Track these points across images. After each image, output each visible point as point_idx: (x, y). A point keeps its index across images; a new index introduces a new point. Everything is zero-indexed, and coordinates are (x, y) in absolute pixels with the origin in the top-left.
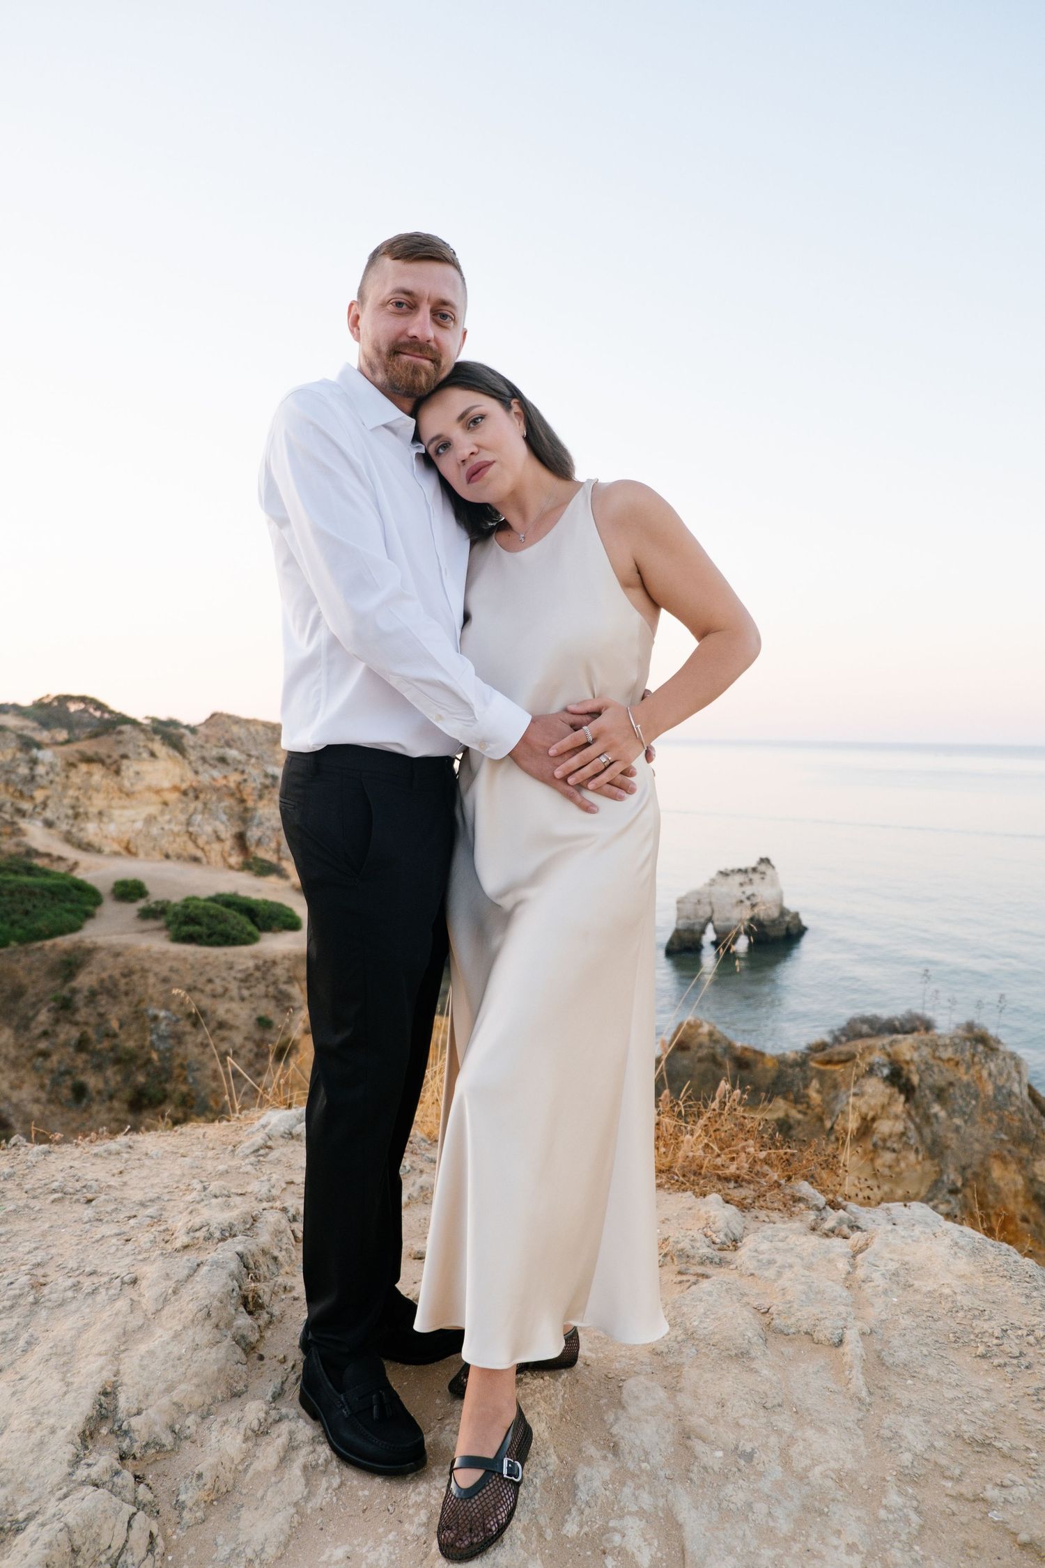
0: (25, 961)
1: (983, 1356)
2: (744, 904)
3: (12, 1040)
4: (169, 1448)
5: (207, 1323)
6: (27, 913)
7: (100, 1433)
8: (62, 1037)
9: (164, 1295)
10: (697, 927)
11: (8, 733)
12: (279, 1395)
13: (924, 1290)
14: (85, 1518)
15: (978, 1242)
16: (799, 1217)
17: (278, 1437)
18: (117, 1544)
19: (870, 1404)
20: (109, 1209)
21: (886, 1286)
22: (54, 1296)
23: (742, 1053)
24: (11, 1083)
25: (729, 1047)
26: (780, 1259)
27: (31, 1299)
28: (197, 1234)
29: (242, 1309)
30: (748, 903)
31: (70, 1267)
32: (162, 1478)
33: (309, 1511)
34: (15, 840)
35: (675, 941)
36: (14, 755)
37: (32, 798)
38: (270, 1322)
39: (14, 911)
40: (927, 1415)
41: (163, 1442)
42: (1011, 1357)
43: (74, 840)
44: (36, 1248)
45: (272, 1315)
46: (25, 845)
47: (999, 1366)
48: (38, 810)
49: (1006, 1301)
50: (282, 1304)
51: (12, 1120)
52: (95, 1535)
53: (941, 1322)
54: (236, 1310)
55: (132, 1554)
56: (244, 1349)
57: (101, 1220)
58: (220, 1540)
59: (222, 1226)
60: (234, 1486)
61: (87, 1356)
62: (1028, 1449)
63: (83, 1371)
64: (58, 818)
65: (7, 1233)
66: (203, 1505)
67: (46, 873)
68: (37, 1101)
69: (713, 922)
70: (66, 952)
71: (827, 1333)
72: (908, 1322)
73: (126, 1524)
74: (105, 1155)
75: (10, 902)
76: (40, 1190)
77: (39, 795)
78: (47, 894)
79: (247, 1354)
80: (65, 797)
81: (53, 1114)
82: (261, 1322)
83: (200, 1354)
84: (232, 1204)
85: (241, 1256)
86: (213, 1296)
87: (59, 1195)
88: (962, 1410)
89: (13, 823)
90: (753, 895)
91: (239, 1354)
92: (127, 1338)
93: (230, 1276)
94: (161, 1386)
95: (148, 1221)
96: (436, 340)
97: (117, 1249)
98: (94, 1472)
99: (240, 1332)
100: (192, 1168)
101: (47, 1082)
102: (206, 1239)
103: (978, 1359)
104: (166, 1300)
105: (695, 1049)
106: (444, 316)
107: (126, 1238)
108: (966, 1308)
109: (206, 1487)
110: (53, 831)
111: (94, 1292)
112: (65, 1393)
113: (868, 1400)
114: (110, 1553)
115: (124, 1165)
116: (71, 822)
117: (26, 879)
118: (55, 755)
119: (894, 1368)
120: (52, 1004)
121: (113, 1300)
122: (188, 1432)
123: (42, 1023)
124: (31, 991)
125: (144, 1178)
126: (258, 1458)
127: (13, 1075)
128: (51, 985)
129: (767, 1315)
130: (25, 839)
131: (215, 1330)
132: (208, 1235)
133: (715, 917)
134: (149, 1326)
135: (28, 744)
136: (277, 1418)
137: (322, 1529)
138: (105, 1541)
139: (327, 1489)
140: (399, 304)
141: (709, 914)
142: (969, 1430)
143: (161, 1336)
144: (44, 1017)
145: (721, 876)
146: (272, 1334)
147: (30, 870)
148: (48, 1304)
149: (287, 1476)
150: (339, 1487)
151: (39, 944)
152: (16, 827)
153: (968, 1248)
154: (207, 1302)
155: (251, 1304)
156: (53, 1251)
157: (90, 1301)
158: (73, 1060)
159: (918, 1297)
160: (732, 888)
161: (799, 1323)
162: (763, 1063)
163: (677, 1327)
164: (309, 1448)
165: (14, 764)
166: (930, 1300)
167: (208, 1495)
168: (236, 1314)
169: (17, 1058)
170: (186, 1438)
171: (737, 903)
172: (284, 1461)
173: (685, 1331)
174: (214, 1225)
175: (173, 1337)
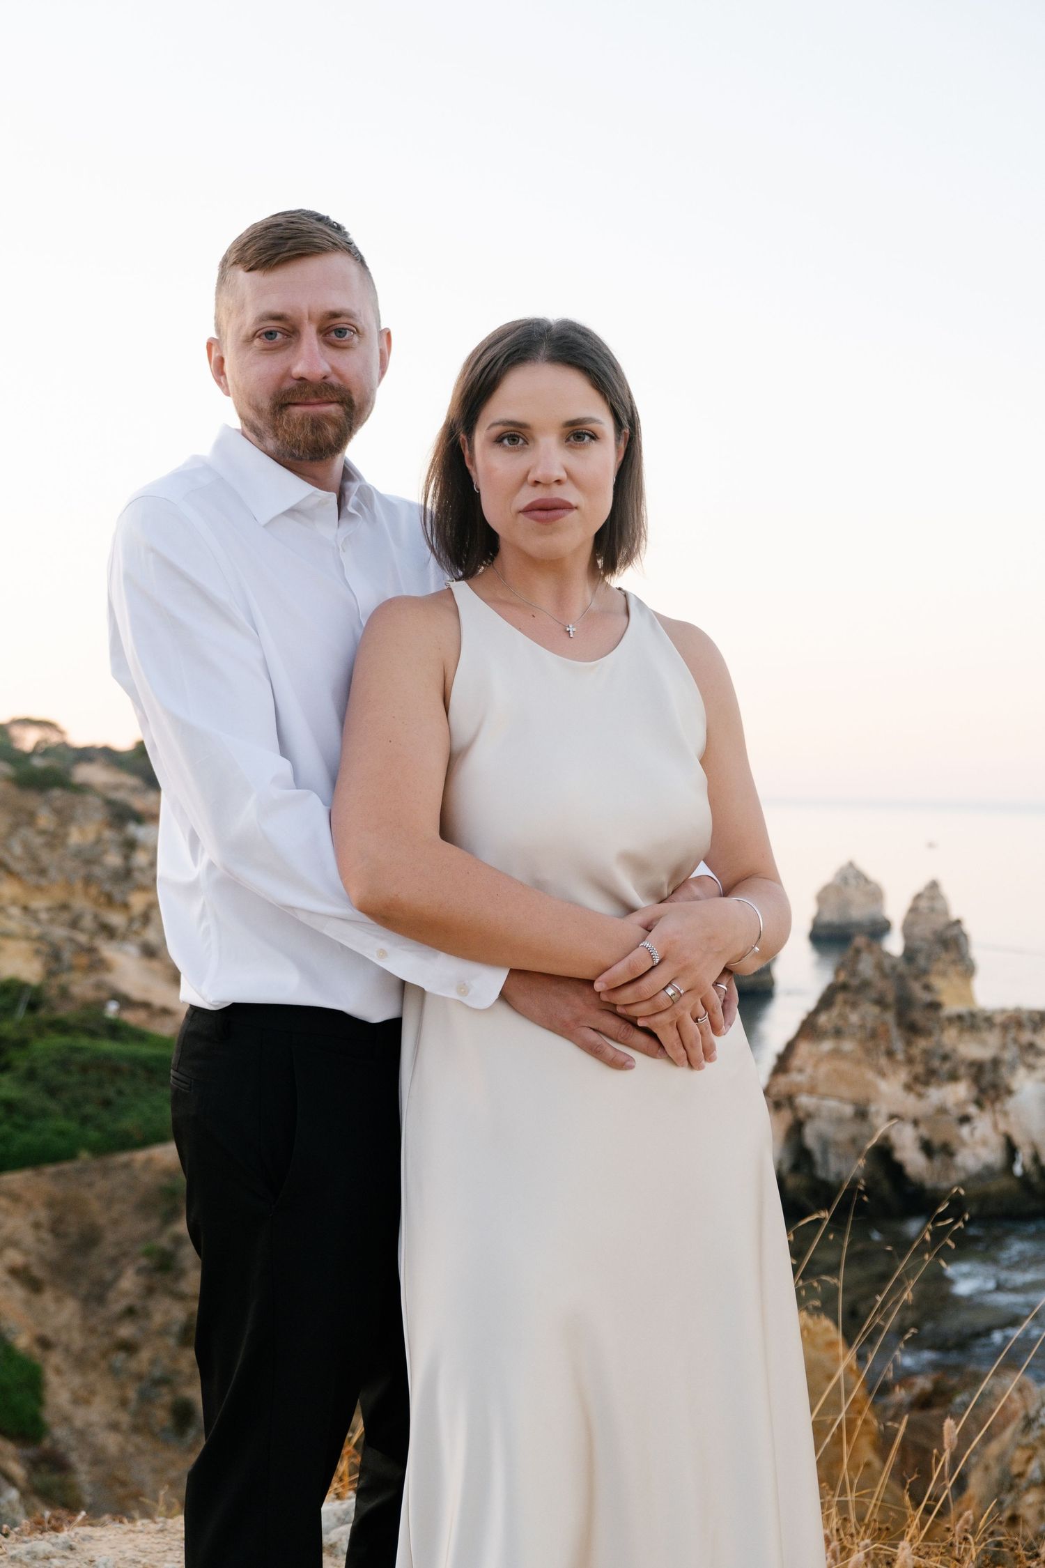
0: (102, 1185)
3: (77, 1321)
6: (107, 1103)
8: (158, 1319)
11: (90, 797)
24: (73, 1393)
34: (93, 979)
36: (100, 832)
37: (126, 906)
39: (87, 1099)
46: (110, 988)
48: (136, 926)
51: (73, 1458)
67: (140, 1036)
68: (114, 1427)
70: (167, 1172)
75: (81, 1084)
77: (137, 901)
78: (139, 1070)
81: (140, 1451)
89: (91, 950)
96: (334, 370)
101: (132, 1394)
106: (341, 332)
110: (155, 964)
117: (107, 1046)
120: (144, 1262)
123: (125, 1294)
124: (110, 1237)
127: (78, 1380)
128: (143, 1227)
130: (108, 977)
135: (121, 815)
140: (270, 334)
144: (129, 1282)
147: (115, 1030)
151: (123, 1158)
152: (96, 956)
158: (174, 1359)
165: (98, 850)
169: (84, 1350)
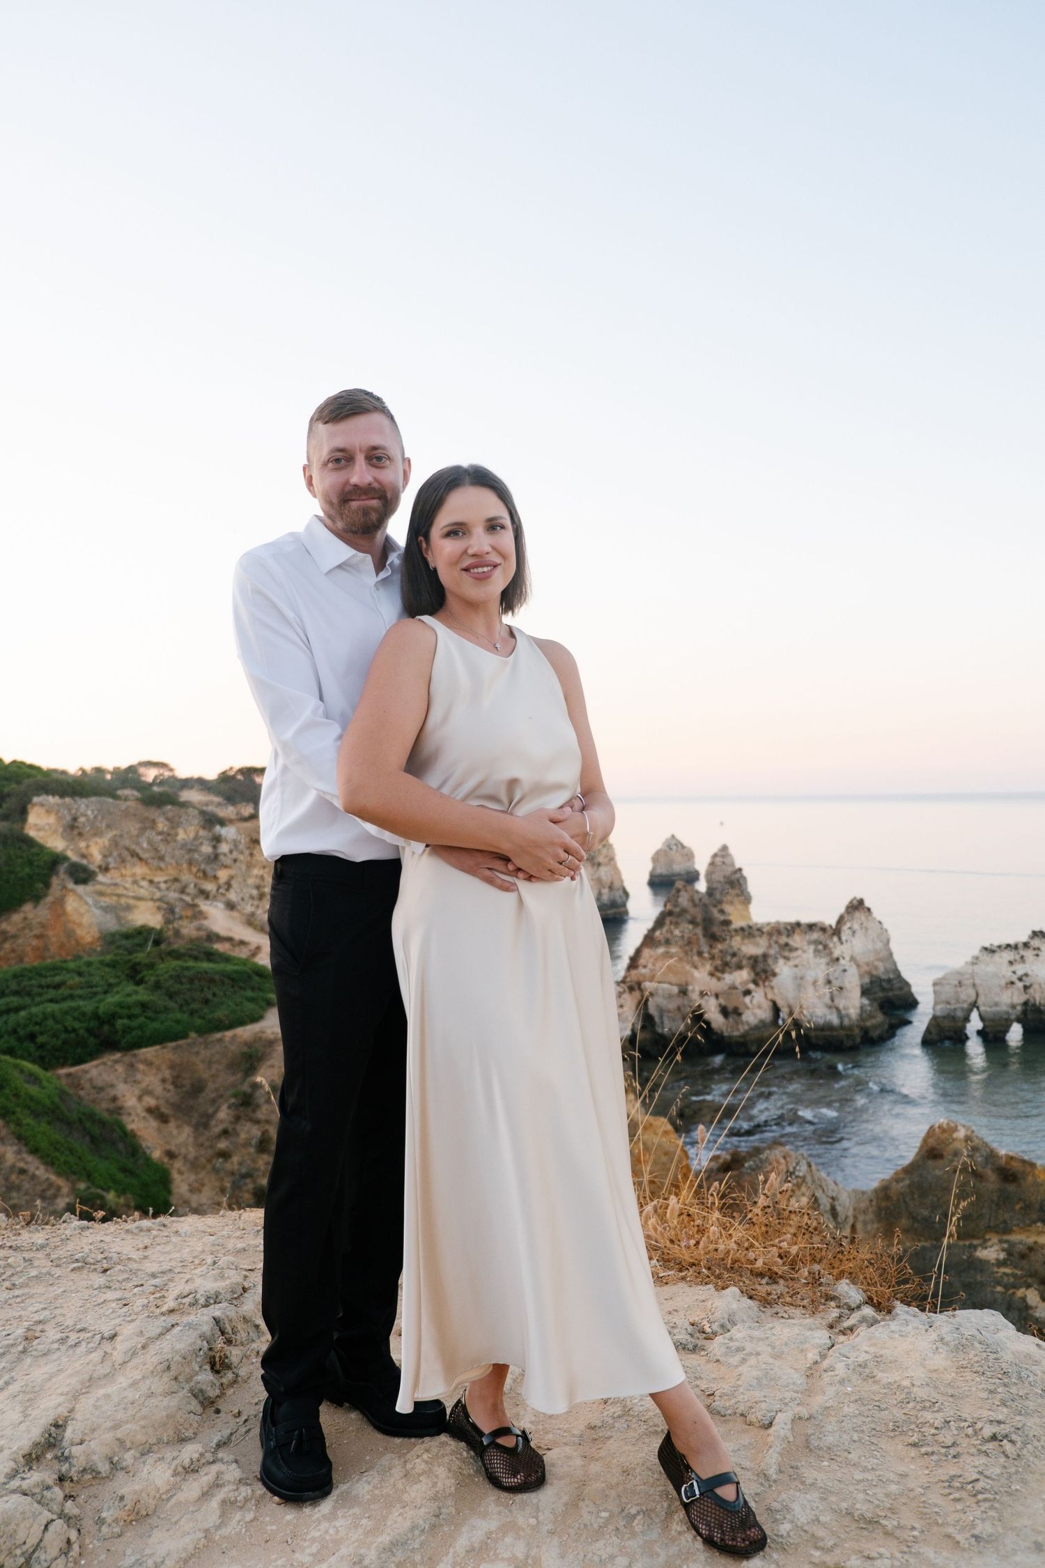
0: (205, 1053)
1: (914, 1445)
2: (1014, 986)
3: (191, 1139)
4: (104, 1475)
5: (166, 1375)
6: (207, 1002)
7: (45, 1458)
8: (243, 1136)
9: (133, 1349)
10: (959, 1014)
11: (190, 810)
12: (225, 1443)
13: (885, 1381)
14: (6, 1516)
15: (967, 1339)
16: (822, 1313)
17: (206, 1474)
18: (32, 1541)
19: (775, 1481)
20: (120, 1279)
21: (844, 1376)
22: (41, 1347)
23: (1007, 1163)
24: (190, 1185)
25: (992, 1155)
26: (749, 1347)
27: (20, 1348)
28: (184, 1301)
29: (208, 1367)
30: (1020, 985)
31: (66, 1325)
32: (92, 1499)
33: (217, 1538)
34: (196, 923)
35: (933, 1031)
36: (198, 832)
37: (216, 878)
38: (235, 1382)
39: (194, 1000)
40: (826, 1493)
41: (100, 1469)
42: (943, 1447)
43: (257, 922)
44: (45, 1309)
45: (237, 1376)
46: (206, 930)
47: (926, 1454)
48: (221, 891)
49: (967, 1396)
50: (251, 1367)
52: (12, 1531)
53: (886, 1412)
54: (200, 1367)
55: (45, 1552)
56: (201, 1403)
57: (110, 1287)
58: (129, 1552)
59: (207, 1294)
60: (155, 1511)
61: (50, 1395)
62: (913, 1528)
63: (42, 1406)
64: (243, 899)
65: (23, 1295)
66: (122, 1523)
67: (227, 959)
68: (217, 1205)
69: (978, 1008)
70: (246, 1043)
71: (759, 1415)
72: (851, 1410)
73: (43, 1527)
74: (136, 1231)
75: (189, 990)
76: (65, 1260)
77: (223, 875)
78: (226, 980)
79: (204, 1408)
80: (249, 876)
82: (224, 1380)
83: (152, 1401)
84: (226, 1275)
85: (217, 1321)
86: (176, 1352)
87: (80, 1264)
88: (865, 1490)
89: (195, 906)
90: (1026, 975)
91: (195, 1405)
92: (91, 1382)
93: (200, 1337)
94: (109, 1424)
95: (152, 1289)
96: (376, 480)
97: (113, 1312)
98: (25, 1485)
99: (199, 1386)
100: (214, 1245)
101: (228, 1185)
102: (191, 1305)
103: (909, 1447)
104: (134, 1354)
105: (950, 1157)
106: (379, 459)
107: (124, 1303)
108: (918, 1399)
109: (126, 1508)
110: (235, 914)
111: (76, 1345)
112: (21, 1422)
113: (774, 1477)
114: (25, 1548)
115: (150, 1241)
116: (256, 903)
117: (206, 965)
118: (238, 832)
119: (817, 1451)
120: (233, 1100)
121: (90, 1352)
122: (124, 1464)
123: (222, 1121)
124: (211, 1086)
125: (165, 1253)
126: (182, 1490)
127: (193, 1177)
128: (232, 1079)
129: (712, 1397)
130: (205, 922)
131: (173, 1383)
132: (193, 1301)
133: (980, 1002)
134: (113, 1375)
135: (211, 821)
136: (211, 1460)
137: (224, 1553)
138: (21, 1536)
139: (239, 1522)
140: (338, 460)
141: (973, 998)
142: (862, 1508)
143: (121, 1383)
144: (224, 1114)
145: (985, 953)
146: (234, 1392)
147: (210, 956)
148: (34, 1353)
149: (204, 1507)
150: (251, 1521)
151: (218, 1035)
152: (197, 909)
153: (953, 1343)
154: (170, 1356)
155: (218, 1365)
156: (57, 1312)
157: (70, 1352)
158: (254, 1161)
159: (875, 1388)
160: (1000, 966)
161: (737, 1406)
162: (1034, 1175)
163: (618, 1404)
164: (233, 1487)
165: (196, 843)
166: (885, 1391)
167: (129, 1515)
168: (200, 1370)
169: (196, 1158)
170: (122, 1469)
171: (1007, 984)
172: (206, 1495)
173: (624, 1407)
174: (201, 1292)
175: (131, 1384)
